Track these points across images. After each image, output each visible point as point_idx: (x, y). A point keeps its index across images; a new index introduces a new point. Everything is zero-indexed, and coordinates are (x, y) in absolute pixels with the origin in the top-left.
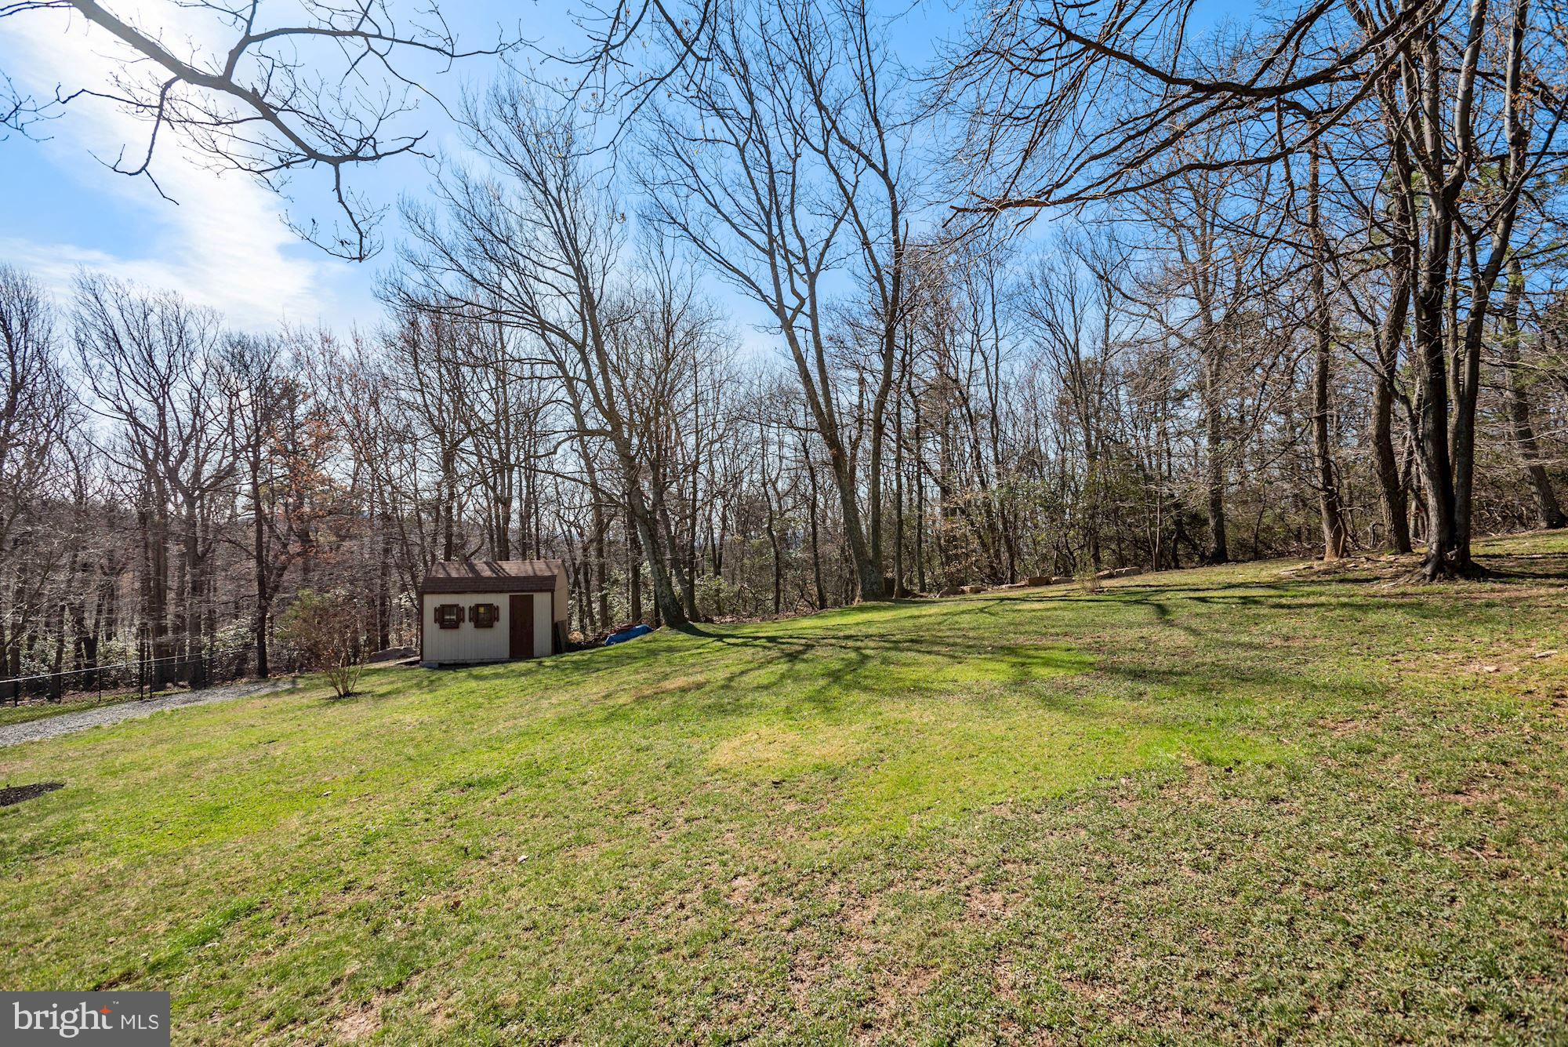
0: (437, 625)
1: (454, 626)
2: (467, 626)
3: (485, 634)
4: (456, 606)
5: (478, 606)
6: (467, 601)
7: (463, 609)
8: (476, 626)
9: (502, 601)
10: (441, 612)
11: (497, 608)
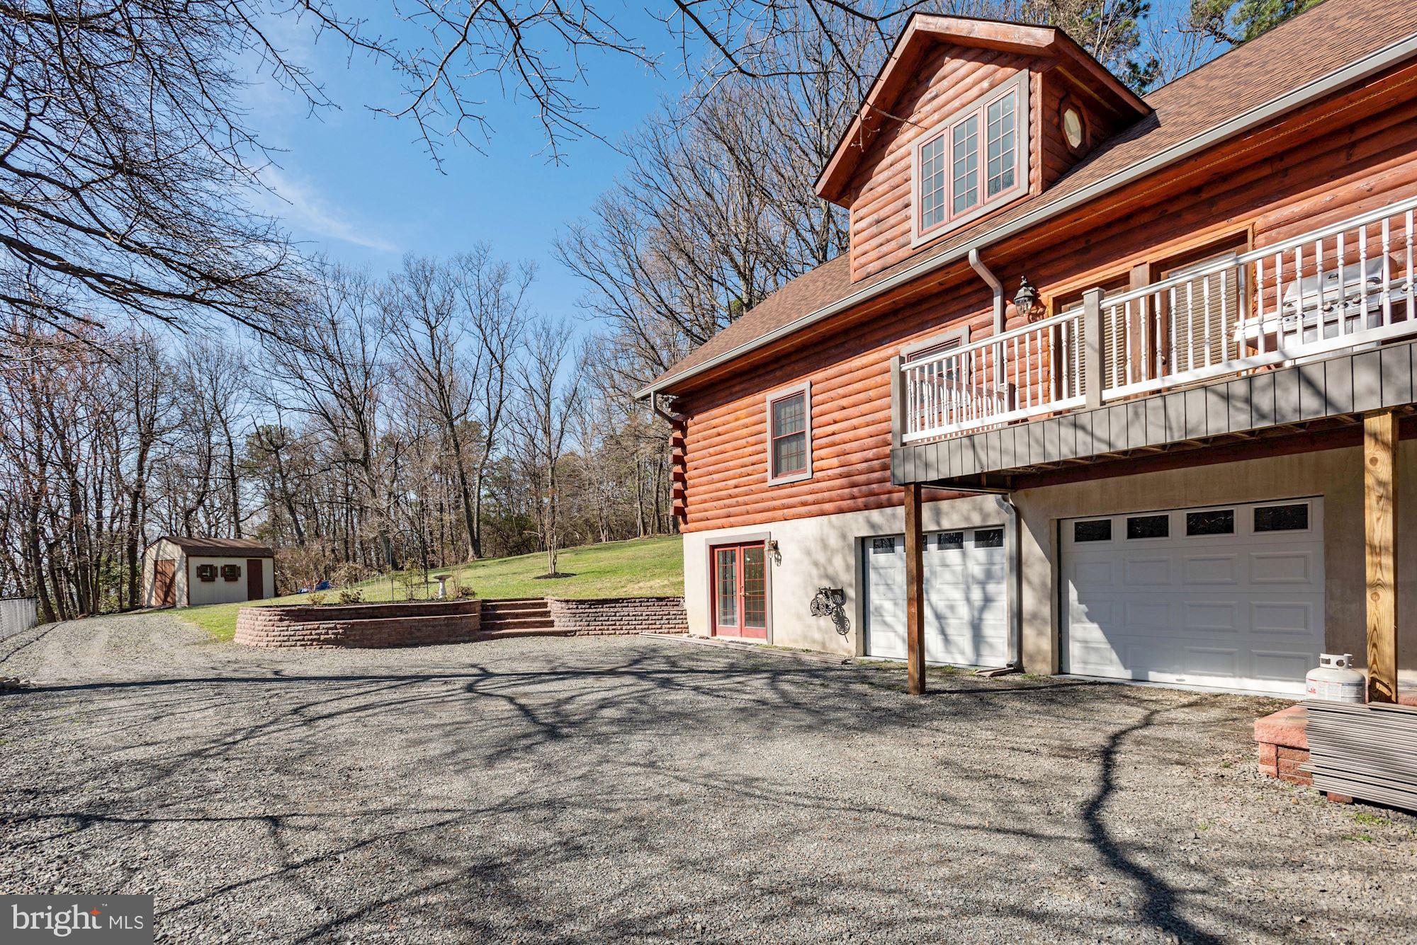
0: (199, 579)
1: (211, 579)
2: (220, 580)
3: (232, 585)
4: (211, 566)
5: (226, 566)
6: (219, 562)
7: (216, 568)
8: (226, 580)
9: (242, 563)
10: (201, 570)
11: (239, 568)
